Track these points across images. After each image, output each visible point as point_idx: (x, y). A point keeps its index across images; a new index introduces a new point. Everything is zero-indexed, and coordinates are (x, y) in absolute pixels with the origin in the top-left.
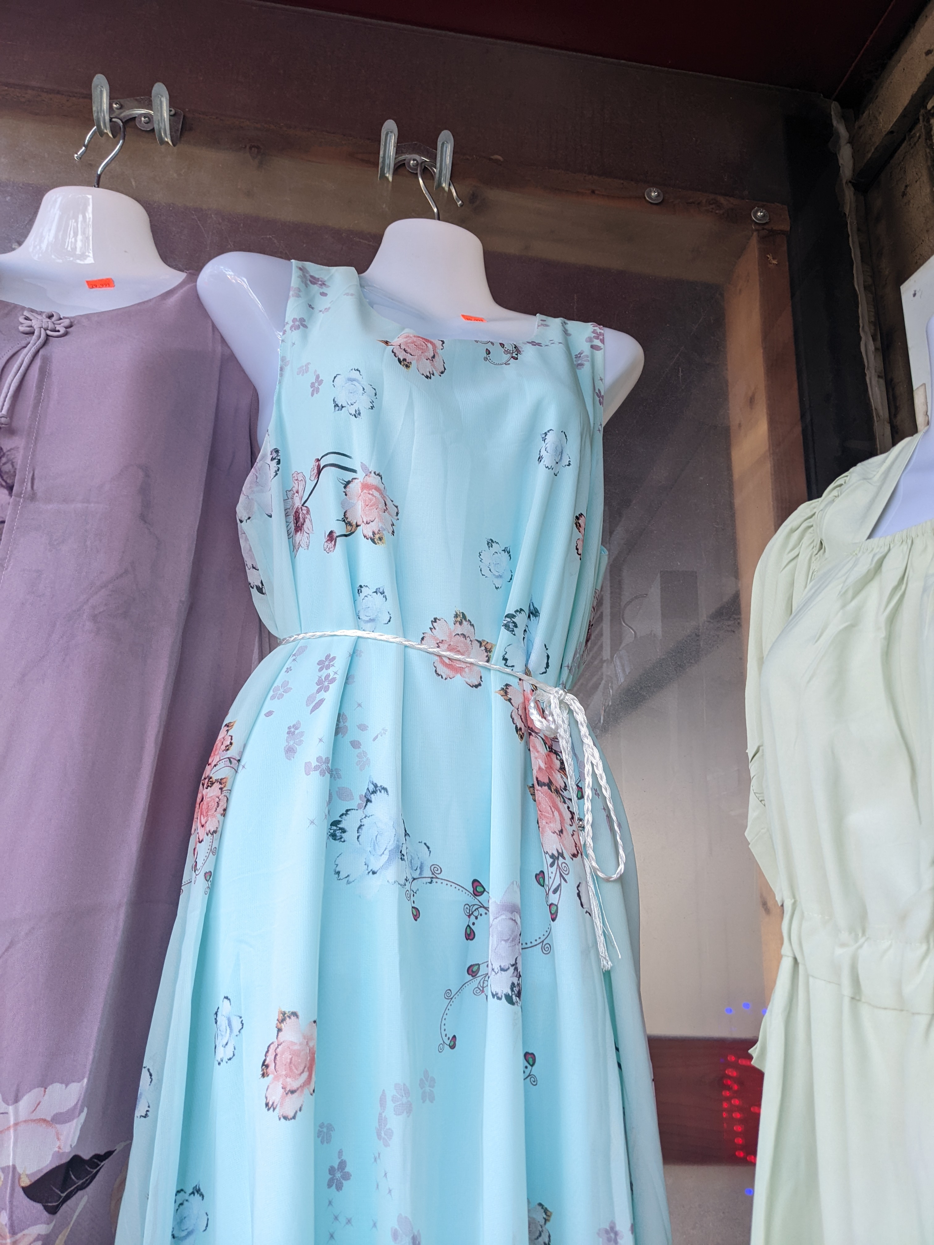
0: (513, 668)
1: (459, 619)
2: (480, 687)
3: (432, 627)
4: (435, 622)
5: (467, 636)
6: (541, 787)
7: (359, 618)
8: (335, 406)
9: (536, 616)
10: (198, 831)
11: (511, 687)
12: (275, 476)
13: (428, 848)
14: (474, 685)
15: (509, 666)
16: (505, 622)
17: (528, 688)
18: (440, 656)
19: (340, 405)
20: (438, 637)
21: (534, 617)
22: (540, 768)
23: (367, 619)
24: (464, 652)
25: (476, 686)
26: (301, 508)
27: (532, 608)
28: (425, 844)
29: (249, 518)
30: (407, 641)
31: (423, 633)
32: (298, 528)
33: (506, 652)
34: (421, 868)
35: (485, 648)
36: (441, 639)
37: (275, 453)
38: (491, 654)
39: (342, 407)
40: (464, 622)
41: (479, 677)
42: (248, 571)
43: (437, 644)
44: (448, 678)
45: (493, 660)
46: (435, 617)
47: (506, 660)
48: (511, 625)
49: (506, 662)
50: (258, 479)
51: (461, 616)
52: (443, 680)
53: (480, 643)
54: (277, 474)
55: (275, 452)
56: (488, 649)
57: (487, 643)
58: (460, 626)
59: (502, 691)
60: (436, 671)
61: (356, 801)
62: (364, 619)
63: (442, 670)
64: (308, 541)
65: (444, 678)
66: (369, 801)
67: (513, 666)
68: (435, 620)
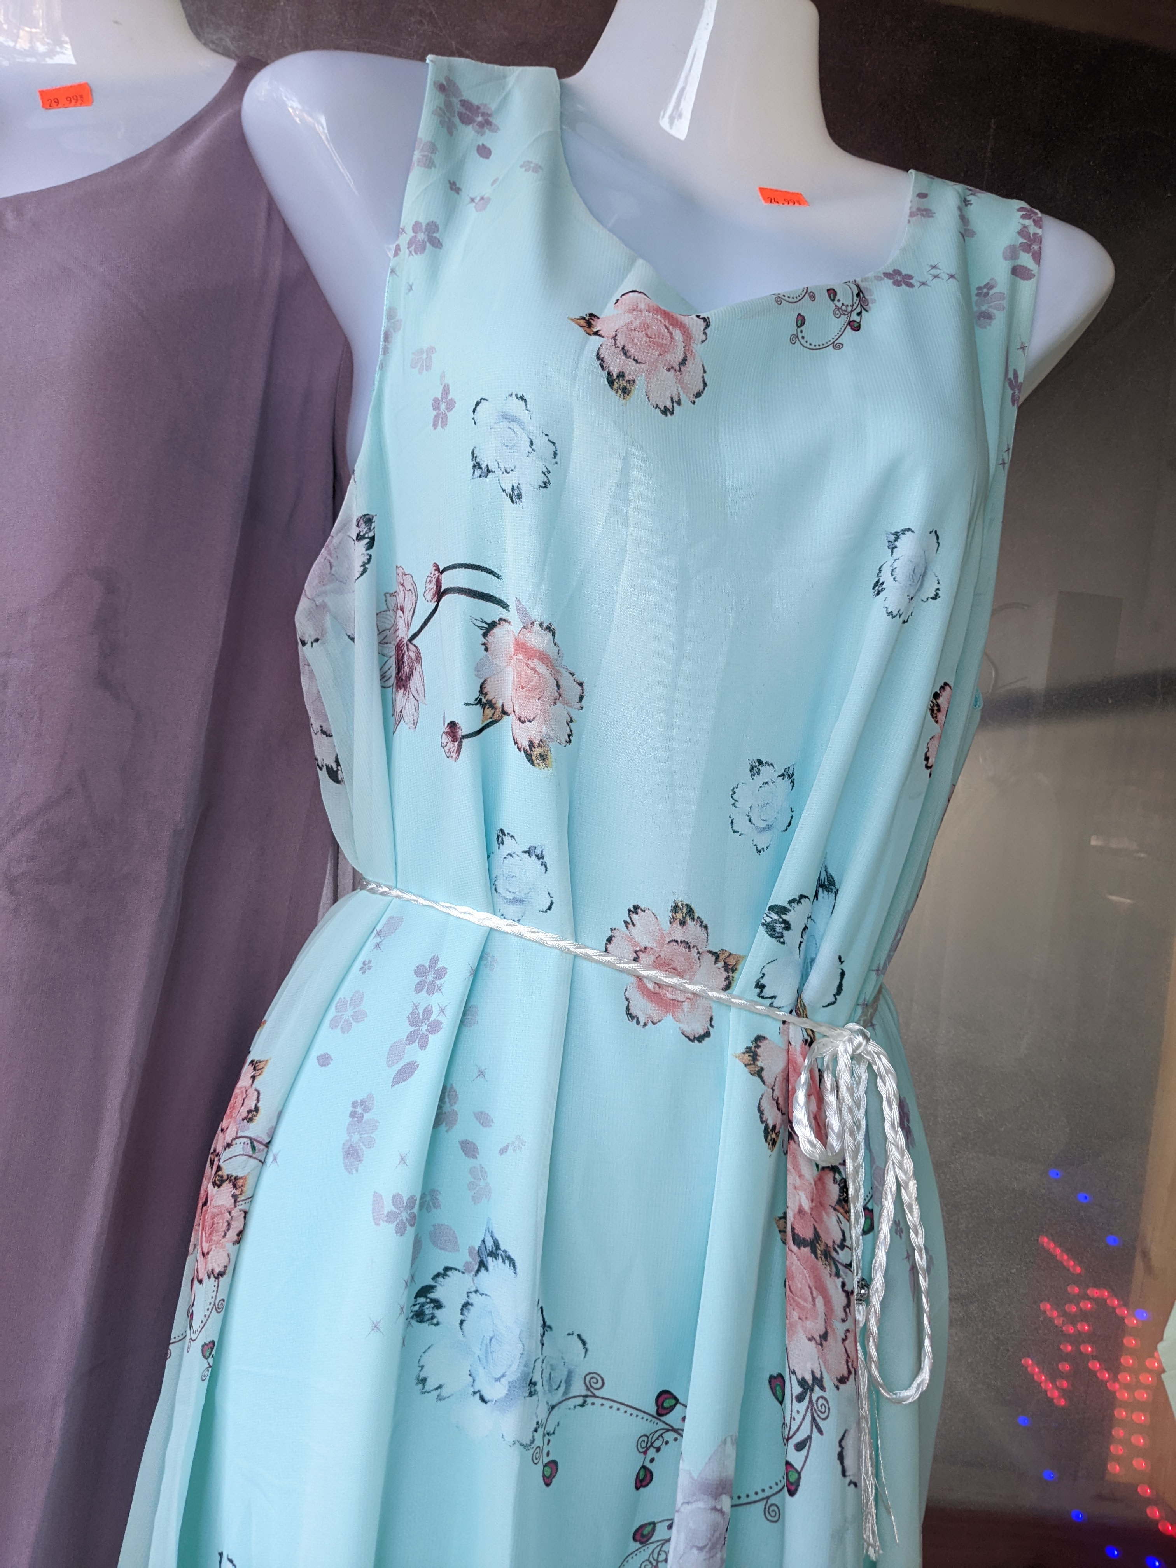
0: (773, 1000)
1: (679, 915)
2: (707, 1039)
3: (629, 921)
4: (636, 912)
5: (692, 945)
6: (799, 1247)
7: (496, 890)
8: (474, 466)
9: (829, 891)
10: (194, 1264)
11: (765, 1042)
12: (361, 575)
13: (584, 1343)
14: (697, 1036)
15: (767, 998)
16: (768, 920)
17: (797, 1037)
18: (640, 978)
19: (484, 466)
20: (639, 940)
21: (826, 893)
22: (801, 1211)
23: (511, 896)
24: (685, 971)
25: (700, 1039)
26: (407, 645)
27: (823, 876)
28: (579, 1336)
29: (317, 640)
30: (580, 948)
31: (612, 930)
32: (402, 682)
33: (764, 975)
34: (568, 1381)
35: (725, 963)
36: (643, 944)
37: (363, 525)
38: (735, 975)
39: (489, 471)
40: (689, 921)
41: (708, 1019)
42: (313, 735)
43: (636, 952)
44: (650, 1024)
45: (737, 988)
46: (636, 904)
47: (760, 986)
48: (779, 927)
49: (762, 991)
50: (334, 569)
51: (685, 911)
52: (640, 1027)
53: (716, 956)
54: (365, 570)
55: (365, 523)
56: (730, 967)
57: (730, 954)
58: (680, 928)
59: (747, 1055)
60: (628, 1009)
61: (461, 1258)
62: (504, 895)
63: (642, 1006)
64: (415, 715)
65: (642, 1023)
66: (482, 1265)
67: (774, 997)
68: (636, 909)
